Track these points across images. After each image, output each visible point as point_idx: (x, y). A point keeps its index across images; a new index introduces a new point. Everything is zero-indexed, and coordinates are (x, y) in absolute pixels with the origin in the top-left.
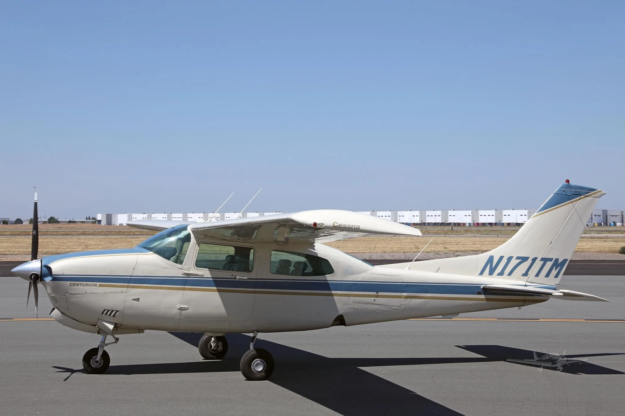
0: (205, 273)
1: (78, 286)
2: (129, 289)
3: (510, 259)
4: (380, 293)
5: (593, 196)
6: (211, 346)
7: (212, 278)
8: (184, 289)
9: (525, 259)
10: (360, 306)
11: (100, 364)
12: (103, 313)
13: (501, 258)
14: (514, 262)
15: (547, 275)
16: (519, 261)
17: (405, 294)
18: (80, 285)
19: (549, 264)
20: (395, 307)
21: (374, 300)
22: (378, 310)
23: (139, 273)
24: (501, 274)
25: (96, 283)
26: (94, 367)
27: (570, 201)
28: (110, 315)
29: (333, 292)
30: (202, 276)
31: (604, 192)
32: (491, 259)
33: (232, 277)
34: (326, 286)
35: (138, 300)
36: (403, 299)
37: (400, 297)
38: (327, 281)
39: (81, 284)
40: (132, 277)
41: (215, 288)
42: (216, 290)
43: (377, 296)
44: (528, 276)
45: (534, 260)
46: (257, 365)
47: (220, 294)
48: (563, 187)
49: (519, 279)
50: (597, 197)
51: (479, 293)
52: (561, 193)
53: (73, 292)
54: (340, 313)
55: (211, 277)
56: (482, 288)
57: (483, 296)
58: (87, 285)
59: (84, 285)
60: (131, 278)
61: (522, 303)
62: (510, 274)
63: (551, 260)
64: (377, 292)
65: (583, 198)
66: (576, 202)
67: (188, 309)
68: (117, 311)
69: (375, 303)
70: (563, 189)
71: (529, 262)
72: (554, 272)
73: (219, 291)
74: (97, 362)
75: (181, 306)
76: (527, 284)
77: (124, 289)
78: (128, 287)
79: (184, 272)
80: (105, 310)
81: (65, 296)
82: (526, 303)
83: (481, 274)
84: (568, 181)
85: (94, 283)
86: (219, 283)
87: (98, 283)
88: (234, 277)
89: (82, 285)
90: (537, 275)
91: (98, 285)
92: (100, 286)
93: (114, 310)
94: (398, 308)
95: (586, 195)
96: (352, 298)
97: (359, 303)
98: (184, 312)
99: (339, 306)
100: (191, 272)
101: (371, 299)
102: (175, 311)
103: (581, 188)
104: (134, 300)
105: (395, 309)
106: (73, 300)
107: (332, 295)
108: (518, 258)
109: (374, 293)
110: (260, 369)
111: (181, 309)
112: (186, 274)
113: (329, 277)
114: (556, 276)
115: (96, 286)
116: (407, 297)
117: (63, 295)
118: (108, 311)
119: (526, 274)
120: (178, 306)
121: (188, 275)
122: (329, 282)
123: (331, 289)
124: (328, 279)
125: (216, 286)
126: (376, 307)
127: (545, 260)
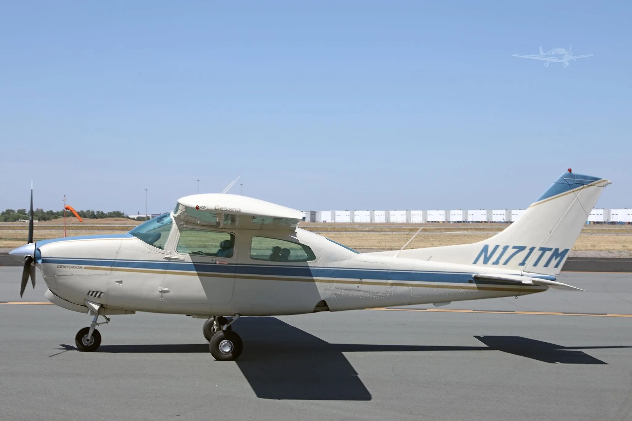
0: (186, 257)
1: (65, 268)
2: (112, 272)
3: (506, 248)
4: (364, 280)
5: (597, 185)
6: (214, 329)
7: (193, 262)
8: (165, 273)
9: (522, 249)
10: (342, 292)
11: (91, 342)
12: (88, 294)
13: (497, 247)
14: (510, 251)
15: (546, 265)
16: (516, 250)
17: (390, 281)
19: (548, 254)
20: (380, 294)
21: (358, 287)
22: (362, 297)
23: (122, 257)
24: (496, 263)
25: (81, 266)
26: (86, 345)
27: (571, 190)
28: (95, 296)
29: (315, 278)
30: (183, 261)
31: (609, 181)
32: (486, 248)
33: (212, 262)
34: (307, 272)
35: (121, 282)
36: (388, 286)
37: (385, 284)
38: (309, 267)
39: (67, 266)
40: (116, 261)
41: (195, 272)
42: (197, 275)
43: (361, 283)
44: (525, 265)
45: (532, 249)
46: (224, 346)
47: (199, 278)
48: (565, 176)
49: (515, 268)
50: (602, 187)
51: (470, 282)
52: (562, 182)
53: (61, 274)
54: (323, 298)
55: (191, 261)
56: (473, 276)
57: (474, 285)
58: (73, 267)
59: (70, 267)
60: (114, 262)
61: (517, 293)
62: (505, 263)
63: (550, 249)
64: (361, 279)
65: (586, 187)
66: (578, 192)
67: (169, 292)
68: (101, 293)
69: (358, 289)
70: (565, 178)
71: (526, 251)
72: (554, 262)
73: (199, 275)
74: (88, 340)
75: (162, 289)
76: (524, 273)
77: (108, 272)
78: (111, 270)
79: (166, 257)
80: (90, 291)
81: (53, 278)
82: (522, 293)
83: (475, 262)
84: (570, 170)
85: (80, 266)
86: (199, 268)
87: (84, 266)
88: (214, 262)
89: (68, 267)
90: (535, 265)
91: (83, 268)
92: (85, 268)
93: (99, 292)
94: (383, 295)
95: (590, 184)
96: (335, 285)
97: (342, 289)
98: (164, 295)
99: (321, 291)
100: (172, 257)
101: (355, 286)
102: (157, 294)
103: (585, 177)
104: (117, 282)
105: (380, 296)
106: (60, 281)
107: (313, 281)
108: (514, 247)
109: (358, 280)
110: (227, 350)
111: (162, 292)
113: (310, 263)
114: (556, 266)
116: (393, 284)
117: (51, 276)
118: (94, 292)
119: (523, 264)
120: (160, 289)
121: (169, 259)
122: (310, 268)
123: (313, 275)
124: (309, 265)
125: (197, 271)
126: (360, 293)
127: (544, 250)
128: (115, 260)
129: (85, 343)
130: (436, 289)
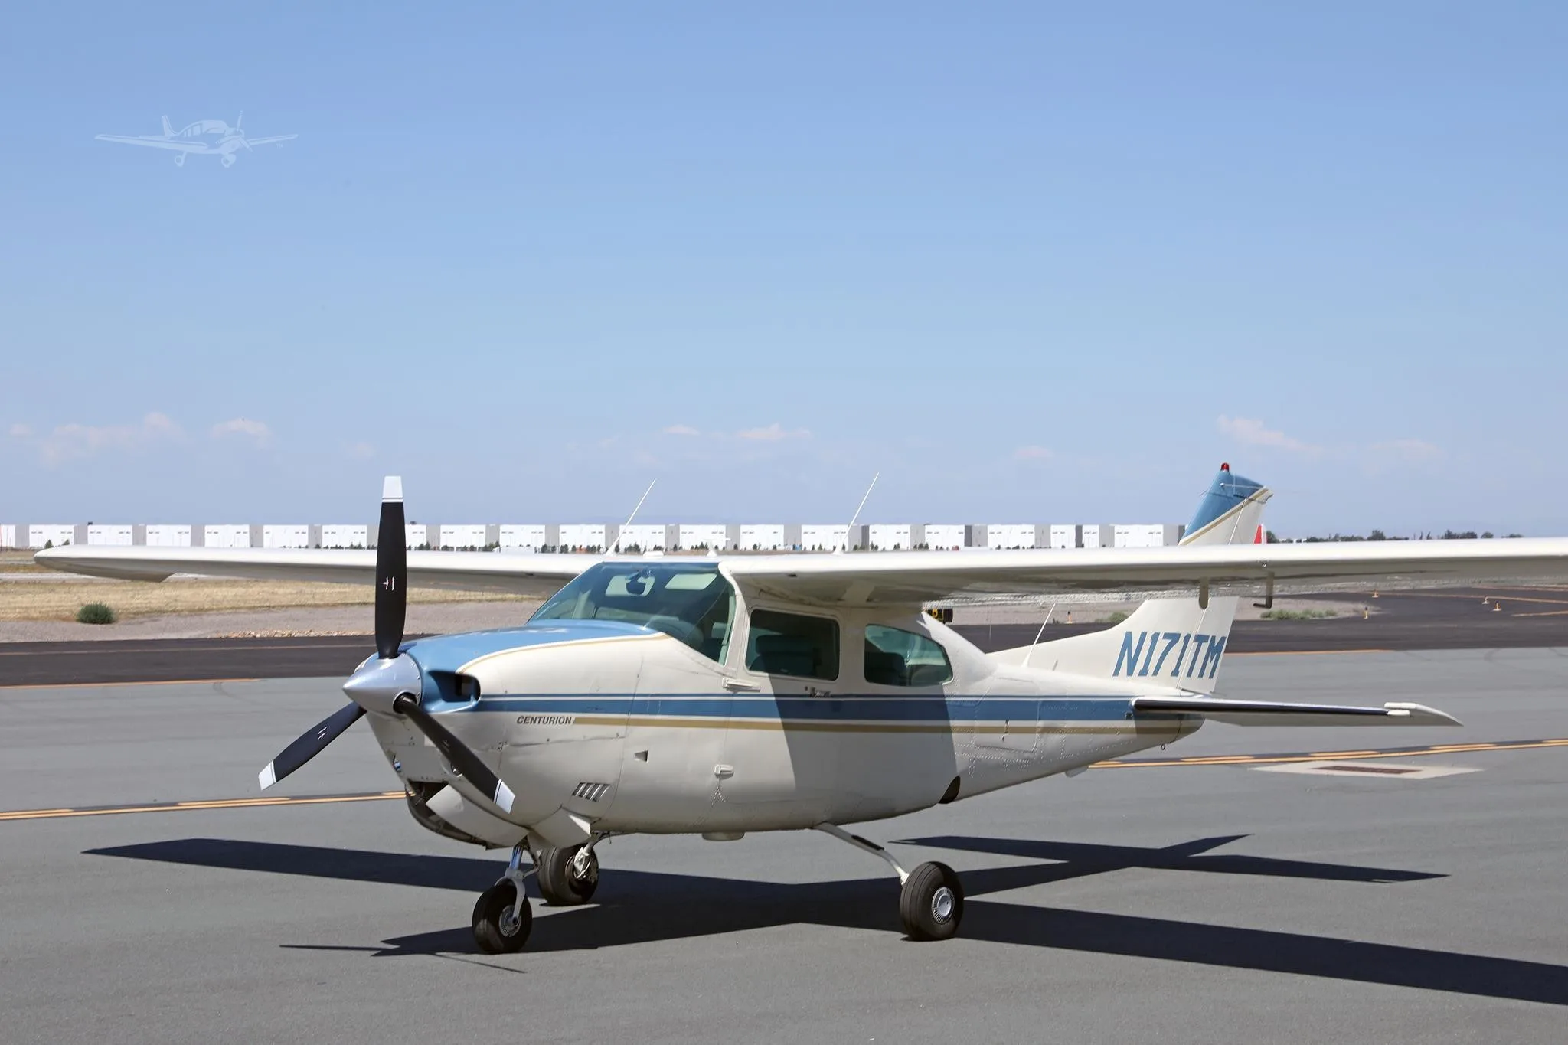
0: (762, 683)
1: (535, 722)
2: (630, 728)
3: (1155, 637)
4: (1010, 723)
5: (1258, 499)
7: (776, 695)
8: (726, 725)
9: (1173, 638)
10: (982, 755)
11: (515, 928)
12: (574, 794)
13: (1144, 635)
14: (1162, 644)
15: (1201, 675)
16: (1168, 641)
17: (1040, 723)
18: (538, 720)
19: (1205, 646)
20: (1026, 755)
21: (1003, 739)
23: (650, 686)
24: (1144, 672)
25: (569, 715)
27: (1231, 511)
28: (588, 797)
30: (756, 692)
31: (1270, 492)
33: (806, 692)
34: (940, 709)
35: (644, 755)
36: (1037, 735)
37: (1031, 730)
38: (943, 696)
39: (540, 718)
40: (636, 698)
41: (779, 720)
42: (781, 726)
43: (1007, 730)
44: (1179, 676)
45: (1187, 640)
46: (944, 899)
47: (786, 734)
48: (1221, 478)
49: (1168, 680)
50: (1263, 503)
51: (1129, 717)
52: (1219, 493)
53: (521, 740)
54: (957, 771)
55: (772, 693)
56: (1133, 704)
57: (1131, 724)
58: (551, 720)
59: (546, 721)
60: (633, 701)
62: (1155, 673)
63: (1206, 638)
64: (1008, 721)
65: (1247, 504)
66: (1238, 513)
67: (732, 775)
68: (605, 785)
69: (1002, 745)
70: (1222, 484)
71: (1181, 643)
72: (1209, 666)
73: (786, 727)
75: (723, 769)
76: (1181, 693)
77: (621, 729)
78: (627, 722)
79: (728, 682)
80: (582, 784)
81: (498, 752)
82: (1178, 734)
83: (1116, 673)
84: (1225, 467)
85: (566, 715)
86: (787, 709)
87: (574, 716)
88: (808, 692)
89: (542, 719)
90: (1189, 675)
91: (573, 720)
92: (578, 721)
93: (599, 785)
94: (1029, 755)
95: (1250, 497)
96: (977, 737)
97: (984, 747)
98: (726, 782)
99: (957, 755)
100: (738, 682)
101: (996, 738)
102: (711, 781)
103: (1245, 482)
104: (638, 755)
105: (1027, 759)
106: (516, 760)
107: (948, 730)
108: (1166, 636)
109: (1001, 723)
110: (946, 910)
111: (722, 775)
112: (732, 687)
114: (1212, 674)
115: (569, 722)
116: (1046, 730)
117: (492, 748)
118: (589, 784)
119: (1175, 673)
120: (717, 768)
121: (734, 688)
122: (946, 699)
123: (950, 715)
124: (946, 692)
125: (782, 716)
126: (1004, 754)
127: (1200, 639)
128: (634, 695)
129: (504, 928)
130: (1090, 737)
